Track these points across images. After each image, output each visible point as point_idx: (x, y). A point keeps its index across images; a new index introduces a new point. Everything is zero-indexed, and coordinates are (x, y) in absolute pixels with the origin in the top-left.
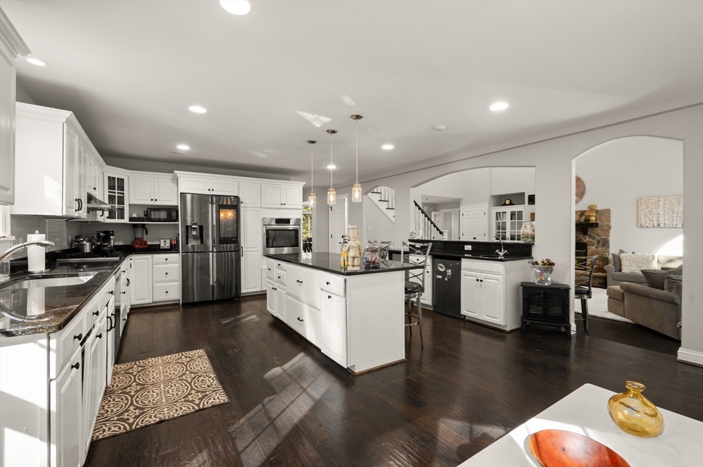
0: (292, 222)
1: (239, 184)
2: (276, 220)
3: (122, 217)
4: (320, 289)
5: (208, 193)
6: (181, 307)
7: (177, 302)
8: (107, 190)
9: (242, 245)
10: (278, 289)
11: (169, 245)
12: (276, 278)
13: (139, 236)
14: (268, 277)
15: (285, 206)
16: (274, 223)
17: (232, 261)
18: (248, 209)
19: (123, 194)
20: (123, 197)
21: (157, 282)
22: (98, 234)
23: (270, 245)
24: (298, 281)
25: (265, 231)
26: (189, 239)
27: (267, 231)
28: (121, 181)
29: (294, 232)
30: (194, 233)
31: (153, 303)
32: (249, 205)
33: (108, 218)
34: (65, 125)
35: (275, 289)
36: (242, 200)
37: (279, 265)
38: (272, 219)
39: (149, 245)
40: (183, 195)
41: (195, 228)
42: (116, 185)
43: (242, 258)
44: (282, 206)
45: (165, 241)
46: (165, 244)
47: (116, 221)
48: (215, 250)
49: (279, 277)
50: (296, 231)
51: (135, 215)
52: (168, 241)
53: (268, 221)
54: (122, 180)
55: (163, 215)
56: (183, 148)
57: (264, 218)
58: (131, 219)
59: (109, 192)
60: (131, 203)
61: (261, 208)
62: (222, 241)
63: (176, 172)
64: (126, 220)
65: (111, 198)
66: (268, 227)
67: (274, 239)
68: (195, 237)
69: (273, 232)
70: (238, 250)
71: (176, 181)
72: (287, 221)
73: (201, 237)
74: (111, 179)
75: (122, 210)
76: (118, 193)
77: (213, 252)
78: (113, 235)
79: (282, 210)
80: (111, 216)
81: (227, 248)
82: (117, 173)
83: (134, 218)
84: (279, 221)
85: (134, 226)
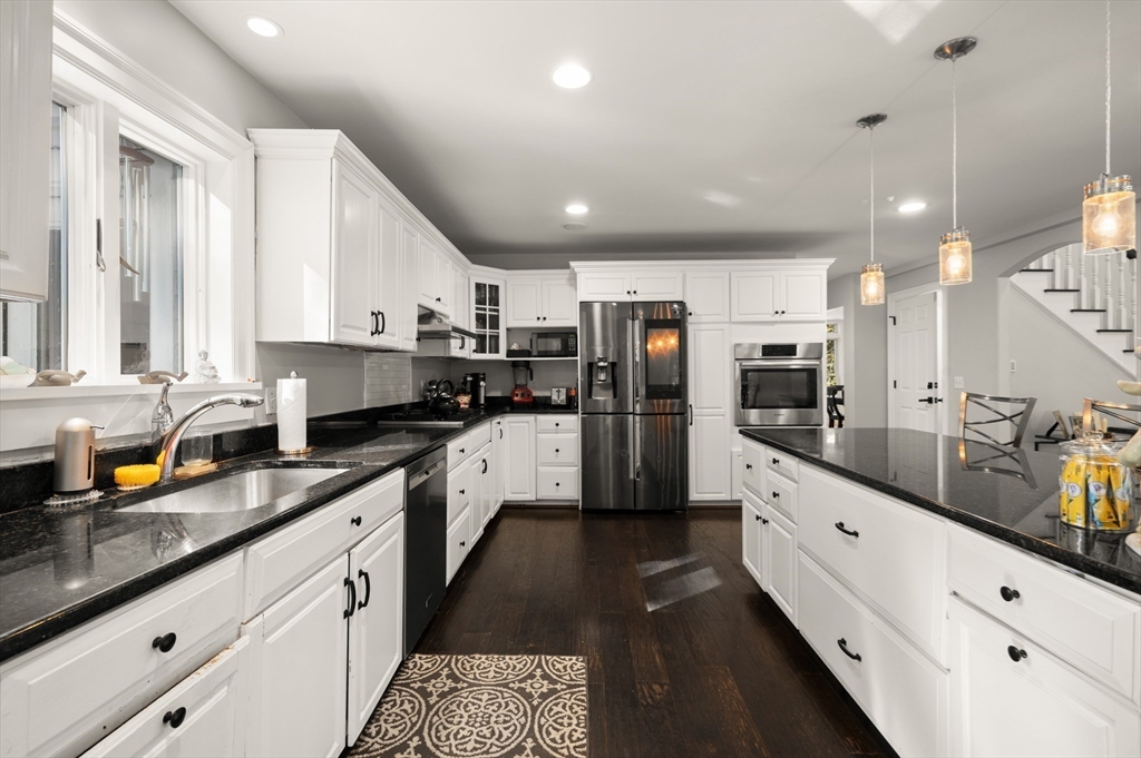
0: (800, 352)
1: (684, 276)
2: (764, 347)
3: (497, 351)
4: (946, 592)
5: (628, 299)
6: (580, 514)
7: (574, 504)
8: (474, 305)
9: (691, 400)
10: (772, 523)
11: (563, 397)
12: (767, 495)
13: (521, 381)
14: (746, 485)
15: (784, 317)
16: (758, 353)
17: (674, 431)
18: (703, 327)
19: (497, 311)
20: (497, 317)
21: (543, 464)
22: (465, 378)
23: (750, 403)
24: (840, 526)
25: (738, 373)
26: (594, 388)
27: (744, 373)
28: (494, 289)
29: (804, 375)
30: (602, 377)
31: (537, 500)
32: (704, 319)
33: (474, 351)
34: (334, 161)
35: (765, 522)
36: (690, 307)
37: (775, 461)
38: (753, 346)
39: (534, 398)
40: (586, 307)
41: (602, 367)
42: (487, 296)
43: (691, 429)
44: (777, 318)
45: (558, 391)
46: (559, 397)
47: (487, 356)
48: (638, 410)
49: (775, 495)
50: (812, 374)
51: (515, 347)
52: (563, 391)
53: (746, 352)
54: (497, 287)
55: (556, 344)
56: (577, 210)
57: (737, 345)
58: (510, 353)
59: (477, 309)
60: (510, 325)
61: (731, 322)
62: (654, 392)
63: (572, 264)
64: (502, 355)
65: (481, 319)
66: (745, 363)
67: (758, 389)
68: (604, 386)
69: (756, 373)
70: (683, 412)
71: (573, 280)
72: (789, 350)
73: (615, 385)
74: (479, 287)
75: (496, 338)
76: (490, 310)
77: (634, 414)
78: (484, 380)
79: (777, 326)
80: (481, 349)
81: (665, 405)
82: (489, 276)
83: (514, 351)
84: (770, 351)
85: (515, 364)
